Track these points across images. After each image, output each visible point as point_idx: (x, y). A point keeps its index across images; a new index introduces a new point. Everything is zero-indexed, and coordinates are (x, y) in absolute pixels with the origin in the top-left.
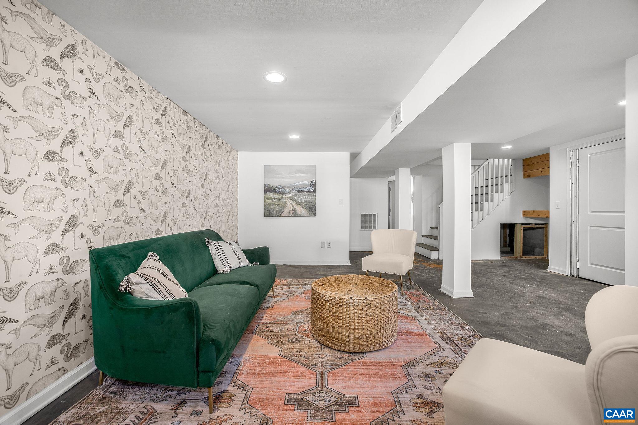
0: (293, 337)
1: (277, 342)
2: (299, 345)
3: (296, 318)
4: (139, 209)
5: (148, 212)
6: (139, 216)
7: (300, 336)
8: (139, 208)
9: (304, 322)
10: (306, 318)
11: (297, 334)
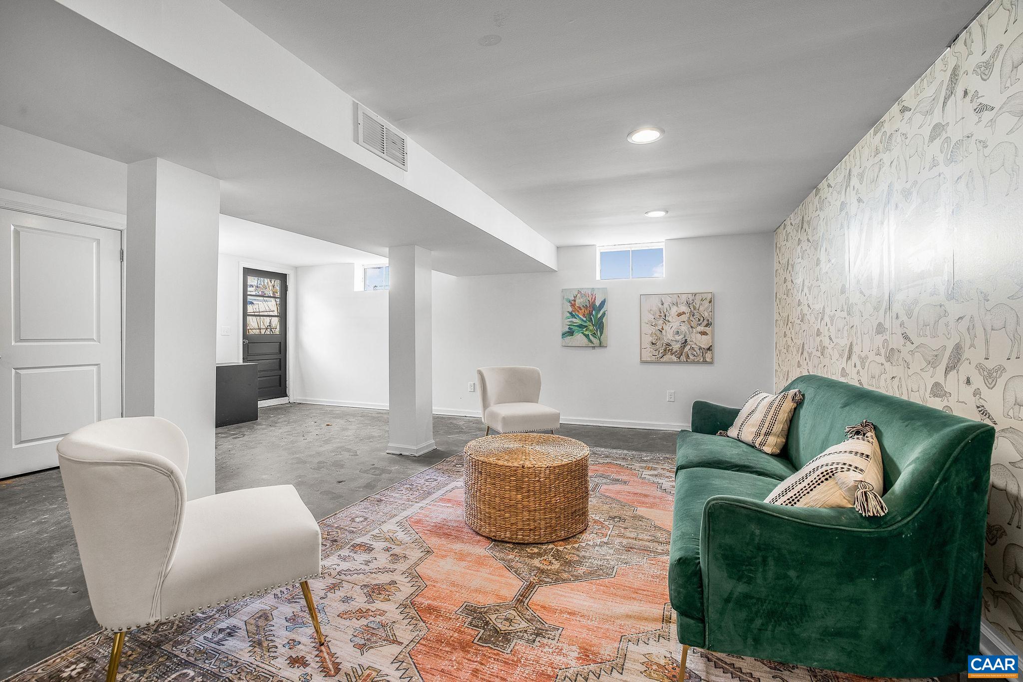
0: (617, 524)
1: (640, 520)
2: (611, 513)
3: (608, 557)
4: (901, 337)
5: (917, 341)
6: (902, 348)
7: (607, 523)
8: (903, 334)
9: (595, 545)
10: (587, 554)
11: (611, 527)
